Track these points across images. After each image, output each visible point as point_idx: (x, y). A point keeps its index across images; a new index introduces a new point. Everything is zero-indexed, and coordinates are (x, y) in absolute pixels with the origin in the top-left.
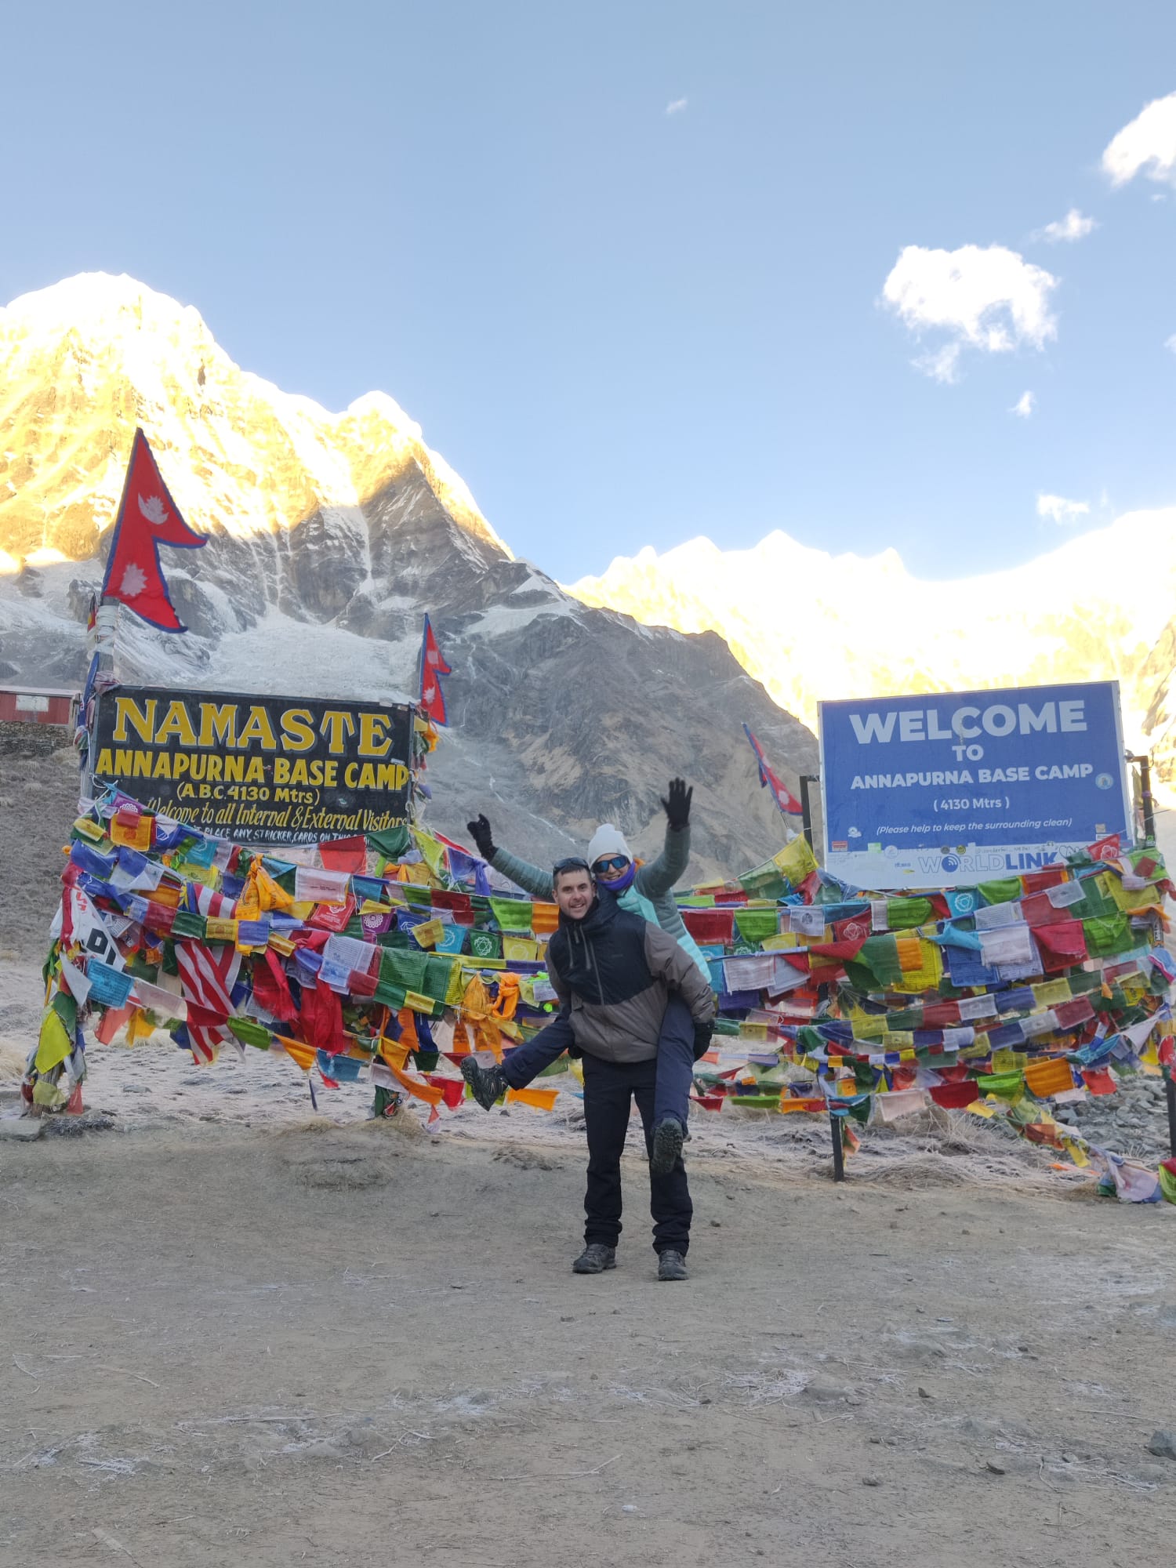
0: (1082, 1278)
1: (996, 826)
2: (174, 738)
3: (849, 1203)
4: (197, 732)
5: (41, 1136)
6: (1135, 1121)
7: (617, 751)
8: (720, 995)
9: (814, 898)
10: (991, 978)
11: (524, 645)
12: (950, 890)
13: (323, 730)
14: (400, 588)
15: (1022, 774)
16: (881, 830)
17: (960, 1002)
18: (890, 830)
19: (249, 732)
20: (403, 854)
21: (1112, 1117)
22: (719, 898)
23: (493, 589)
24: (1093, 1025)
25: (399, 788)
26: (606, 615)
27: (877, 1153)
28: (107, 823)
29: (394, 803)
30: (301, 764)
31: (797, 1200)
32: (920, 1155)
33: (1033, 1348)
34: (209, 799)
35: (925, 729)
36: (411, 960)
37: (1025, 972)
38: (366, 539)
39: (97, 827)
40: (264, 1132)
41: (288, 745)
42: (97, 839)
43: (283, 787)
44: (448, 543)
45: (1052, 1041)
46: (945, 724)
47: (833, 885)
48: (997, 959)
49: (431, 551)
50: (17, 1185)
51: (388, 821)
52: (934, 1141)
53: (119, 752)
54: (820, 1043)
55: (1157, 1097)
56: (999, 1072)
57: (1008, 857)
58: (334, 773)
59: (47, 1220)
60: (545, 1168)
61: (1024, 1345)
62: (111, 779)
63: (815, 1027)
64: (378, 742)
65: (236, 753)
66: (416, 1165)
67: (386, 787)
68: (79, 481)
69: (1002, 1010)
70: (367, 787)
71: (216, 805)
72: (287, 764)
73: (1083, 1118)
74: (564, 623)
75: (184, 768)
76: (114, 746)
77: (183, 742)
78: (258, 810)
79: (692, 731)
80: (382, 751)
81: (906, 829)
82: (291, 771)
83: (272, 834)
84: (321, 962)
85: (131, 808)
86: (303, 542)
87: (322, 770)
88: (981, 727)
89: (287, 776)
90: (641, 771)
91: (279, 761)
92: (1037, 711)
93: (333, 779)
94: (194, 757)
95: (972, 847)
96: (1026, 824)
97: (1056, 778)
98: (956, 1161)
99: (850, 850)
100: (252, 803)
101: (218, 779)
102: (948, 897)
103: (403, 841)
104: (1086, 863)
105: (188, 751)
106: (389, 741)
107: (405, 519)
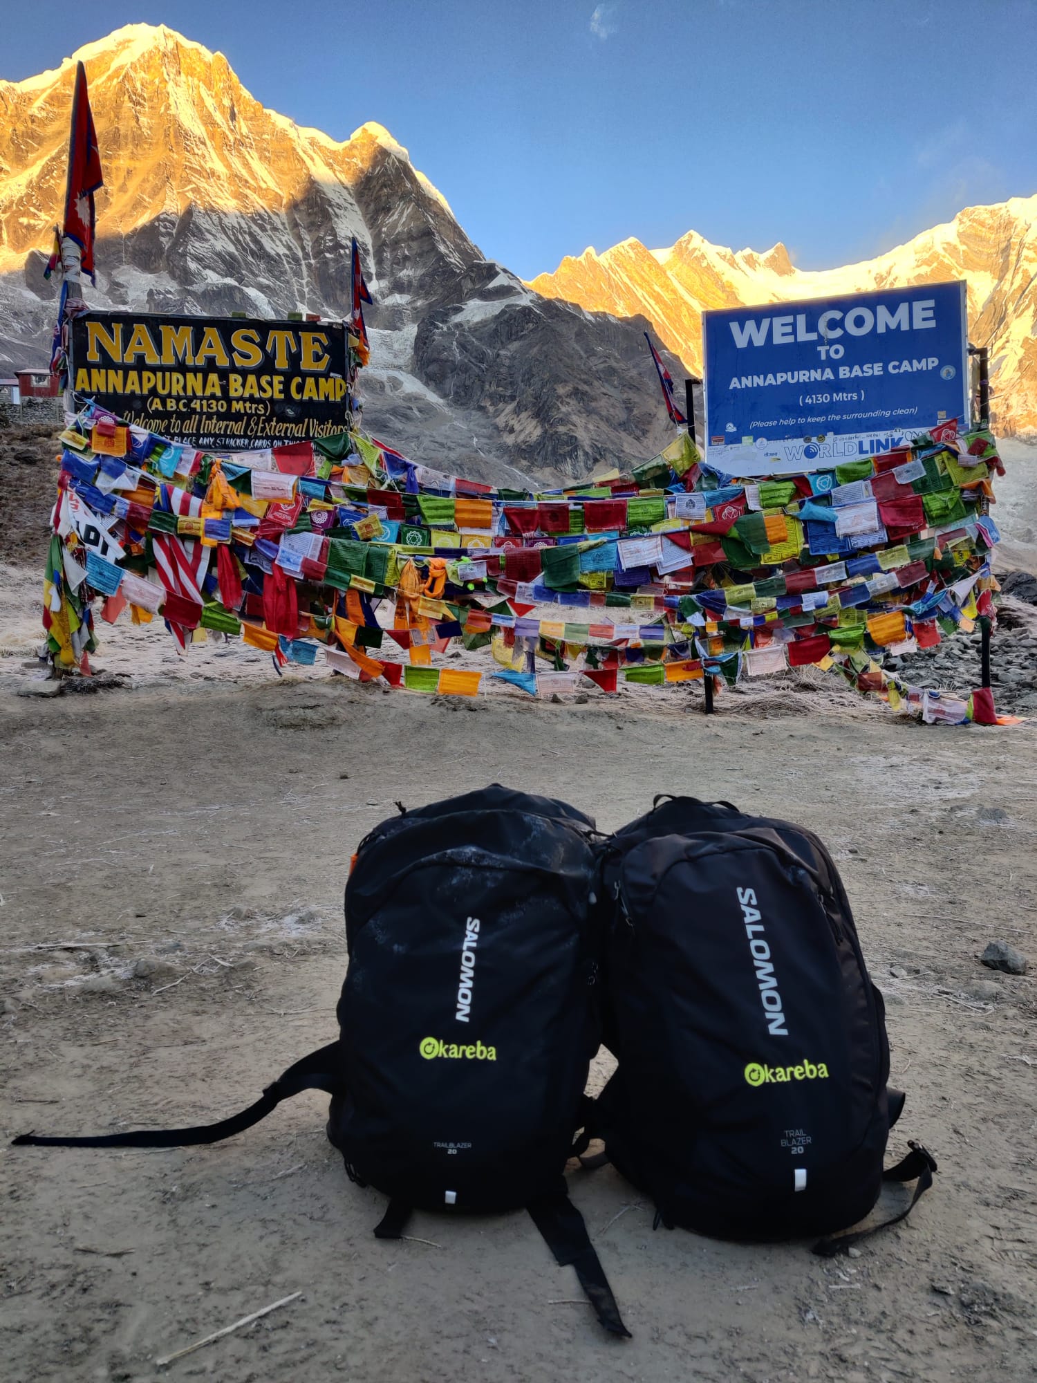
0: (907, 785)
1: (852, 416)
2: (140, 358)
3: (715, 730)
4: (160, 352)
5: (61, 693)
6: (949, 664)
7: (569, 414)
8: (616, 571)
9: (695, 486)
10: (844, 547)
11: (496, 330)
12: (812, 474)
13: (269, 348)
14: (398, 287)
15: (877, 369)
16: (754, 424)
17: (816, 569)
18: (761, 424)
19: (204, 351)
20: (345, 457)
21: (931, 662)
22: (615, 490)
23: (470, 285)
24: (925, 583)
25: (338, 399)
26: (558, 304)
27: (742, 692)
28: (88, 434)
29: (336, 412)
30: (251, 379)
31: (672, 729)
32: (776, 692)
33: (862, 850)
34: (175, 412)
35: (794, 332)
36: (354, 549)
37: (872, 541)
38: (370, 247)
39: (82, 437)
40: (247, 687)
41: (240, 362)
42: (81, 448)
43: (238, 400)
44: (434, 248)
45: (890, 599)
46: (811, 327)
47: (712, 475)
48: (849, 531)
49: (420, 255)
50: (34, 732)
51: (330, 429)
52: (788, 683)
53: (94, 372)
54: (698, 609)
55: (966, 647)
56: (844, 626)
57: (861, 443)
58: (281, 387)
59: (53, 758)
60: (471, 710)
61: (854, 847)
62: (89, 395)
63: (694, 597)
64: (318, 358)
65: (195, 370)
66: (368, 709)
67: (327, 398)
68: (145, 207)
69: (850, 576)
70: (311, 399)
71: (183, 417)
72: (240, 379)
73: (908, 664)
74: (526, 311)
75: (151, 385)
76: (89, 366)
77: (148, 361)
78: (218, 420)
79: (625, 396)
80: (322, 366)
81: (775, 423)
82: (243, 385)
83: (232, 442)
84: (277, 551)
85: (108, 420)
86: (322, 252)
87: (271, 384)
88: (843, 328)
89: (240, 390)
90: (587, 429)
91: (232, 377)
92: (892, 311)
93: (280, 392)
94: (159, 374)
95: (830, 436)
96: (877, 414)
97: (906, 372)
98: (805, 697)
99: (727, 444)
100: (212, 414)
101: (182, 393)
102: (811, 479)
103: (345, 446)
104: (929, 445)
105: (154, 369)
106: (327, 357)
107: (399, 229)
